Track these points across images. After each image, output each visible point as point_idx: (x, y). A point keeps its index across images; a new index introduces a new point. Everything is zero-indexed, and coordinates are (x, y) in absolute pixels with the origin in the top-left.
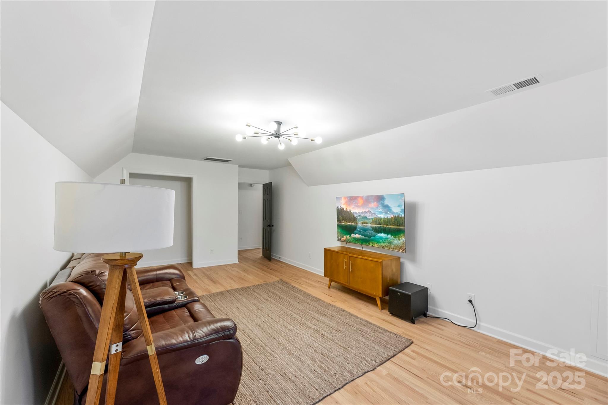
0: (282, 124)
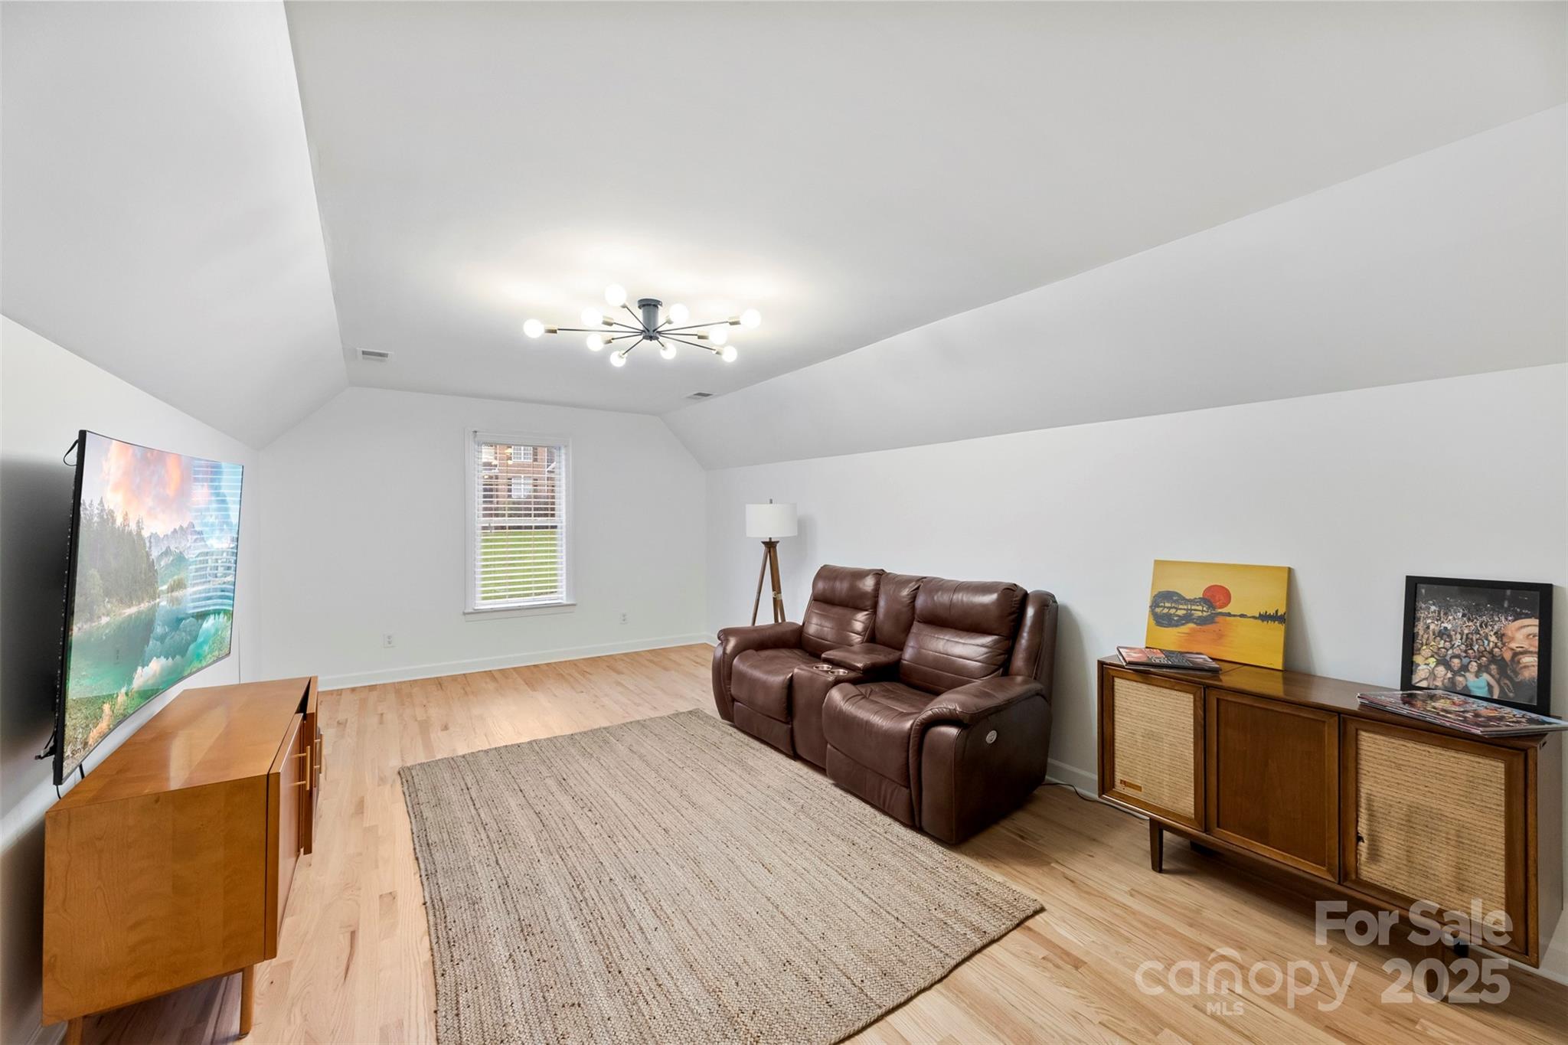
0: (661, 305)
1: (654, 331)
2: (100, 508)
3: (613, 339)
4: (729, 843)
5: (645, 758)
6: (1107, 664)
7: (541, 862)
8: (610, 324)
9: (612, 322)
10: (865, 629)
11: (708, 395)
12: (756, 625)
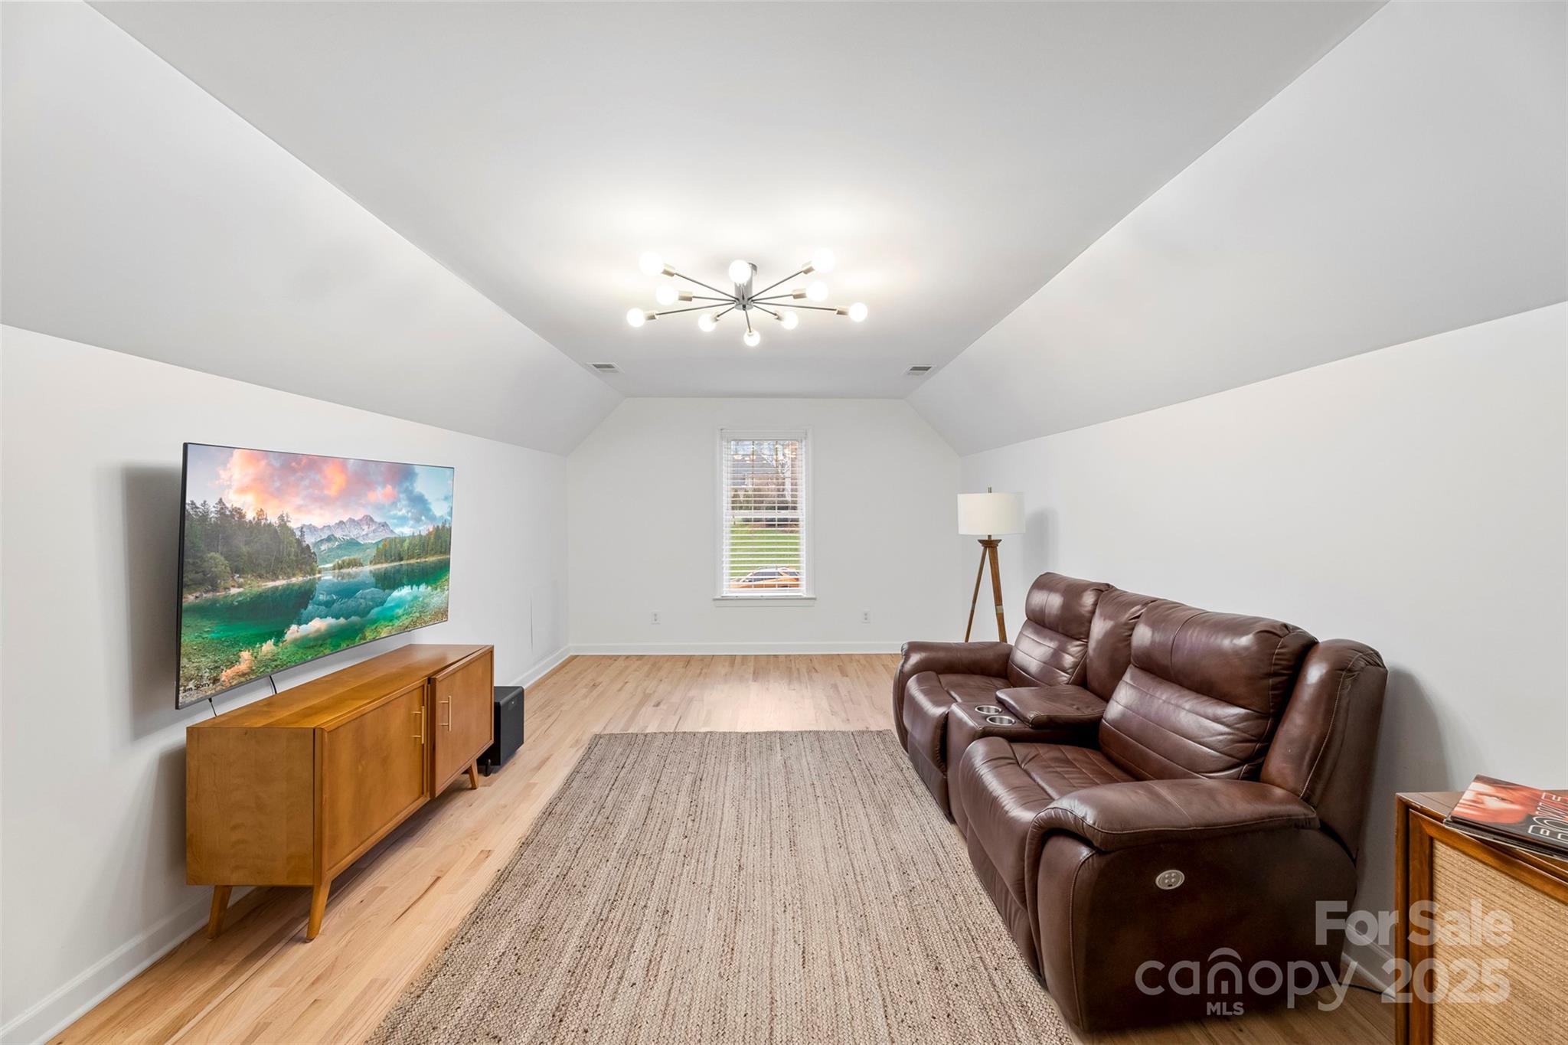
1: (749, 299)
2: (219, 507)
3: (718, 316)
4: (789, 908)
5: (791, 776)
6: (1416, 809)
7: (608, 864)
8: (689, 299)
9: (691, 296)
10: (1075, 666)
11: (927, 369)
12: (969, 641)
